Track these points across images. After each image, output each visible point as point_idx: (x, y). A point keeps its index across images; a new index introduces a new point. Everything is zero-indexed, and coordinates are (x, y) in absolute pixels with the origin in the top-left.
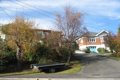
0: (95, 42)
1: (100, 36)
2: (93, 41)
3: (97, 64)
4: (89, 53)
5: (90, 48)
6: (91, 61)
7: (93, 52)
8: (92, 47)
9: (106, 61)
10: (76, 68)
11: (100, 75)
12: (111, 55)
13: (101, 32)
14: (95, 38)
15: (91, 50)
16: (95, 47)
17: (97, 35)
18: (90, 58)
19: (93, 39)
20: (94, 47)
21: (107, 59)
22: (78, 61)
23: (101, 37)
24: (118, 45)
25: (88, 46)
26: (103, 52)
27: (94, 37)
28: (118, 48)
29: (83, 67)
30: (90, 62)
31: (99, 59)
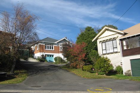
0: (53, 50)
1: (59, 44)
2: (50, 49)
3: (45, 75)
4: (44, 61)
5: (47, 56)
6: (40, 71)
7: (50, 61)
8: (49, 56)
9: (56, 72)
10: (19, 78)
11: (41, 86)
12: (65, 65)
13: (61, 40)
14: (53, 46)
15: (48, 59)
16: (53, 56)
17: (56, 43)
18: (40, 68)
19: (51, 46)
20: (51, 56)
21: (59, 70)
22: (25, 70)
23: (61, 45)
24: (72, 55)
25: (44, 54)
26: (58, 62)
27: (52, 44)
28: (72, 58)
29: (28, 77)
30: (38, 72)
31: (50, 69)
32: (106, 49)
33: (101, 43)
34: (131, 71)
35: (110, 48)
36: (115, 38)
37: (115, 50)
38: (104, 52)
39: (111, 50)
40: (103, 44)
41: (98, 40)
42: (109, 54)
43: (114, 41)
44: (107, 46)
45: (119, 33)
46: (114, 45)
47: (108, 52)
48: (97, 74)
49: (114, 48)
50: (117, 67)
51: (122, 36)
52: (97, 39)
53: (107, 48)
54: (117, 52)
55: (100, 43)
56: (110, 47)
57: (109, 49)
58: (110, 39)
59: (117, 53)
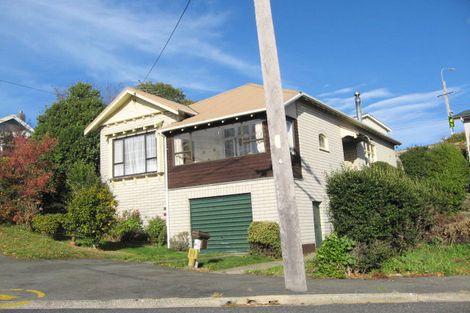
32: (123, 163)
33: (111, 140)
34: (189, 237)
35: (137, 159)
36: (152, 127)
37: (152, 167)
38: (119, 171)
39: (138, 167)
40: (116, 143)
41: (105, 128)
42: (132, 179)
43: (149, 138)
44: (129, 153)
45: (166, 113)
46: (149, 149)
47: (129, 172)
48: (72, 243)
49: (147, 159)
50: (151, 222)
51: (174, 121)
52: (100, 127)
53: (126, 157)
54: (154, 174)
55: (108, 140)
56: (137, 155)
57: (134, 163)
58: (138, 130)
59: (156, 175)
